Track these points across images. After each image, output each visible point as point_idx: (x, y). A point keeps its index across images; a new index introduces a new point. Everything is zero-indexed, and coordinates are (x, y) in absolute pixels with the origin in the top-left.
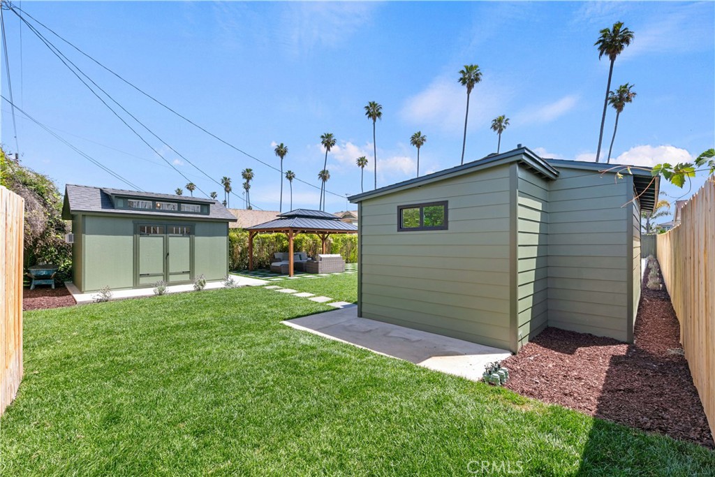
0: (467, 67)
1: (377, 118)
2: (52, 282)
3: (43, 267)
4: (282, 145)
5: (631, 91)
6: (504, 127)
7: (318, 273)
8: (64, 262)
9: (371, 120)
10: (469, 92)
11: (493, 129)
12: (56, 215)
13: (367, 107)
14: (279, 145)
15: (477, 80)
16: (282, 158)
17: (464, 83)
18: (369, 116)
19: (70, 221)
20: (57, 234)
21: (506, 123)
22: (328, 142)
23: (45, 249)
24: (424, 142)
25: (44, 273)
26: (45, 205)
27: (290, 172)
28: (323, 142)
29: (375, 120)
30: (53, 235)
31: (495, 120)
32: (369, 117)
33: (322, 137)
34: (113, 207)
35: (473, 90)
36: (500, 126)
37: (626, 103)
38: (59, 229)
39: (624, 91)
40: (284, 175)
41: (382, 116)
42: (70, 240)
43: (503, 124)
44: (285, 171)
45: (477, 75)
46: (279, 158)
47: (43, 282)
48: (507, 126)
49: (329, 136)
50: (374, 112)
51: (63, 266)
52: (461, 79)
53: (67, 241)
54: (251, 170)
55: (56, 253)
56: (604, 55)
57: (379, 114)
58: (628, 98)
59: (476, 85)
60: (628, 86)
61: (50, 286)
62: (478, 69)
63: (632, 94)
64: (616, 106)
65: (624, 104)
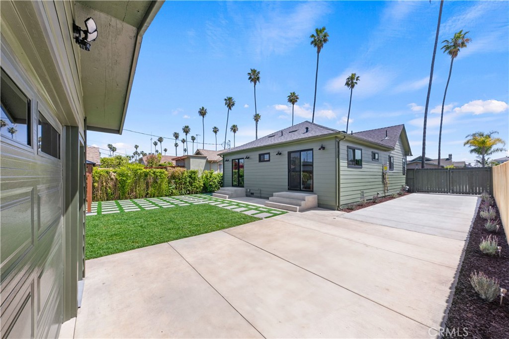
0: (316, 30)
1: (257, 81)
4: (203, 108)
5: (466, 37)
6: (356, 83)
9: (253, 83)
10: (318, 52)
13: (249, 74)
14: (201, 108)
15: (325, 41)
16: (203, 117)
17: (315, 45)
21: (357, 80)
22: (230, 103)
24: (298, 100)
27: (215, 128)
28: (226, 104)
31: (348, 79)
32: (251, 81)
33: (226, 100)
35: (321, 50)
36: (352, 82)
37: (460, 49)
39: (459, 37)
41: (260, 80)
43: (355, 81)
45: (325, 36)
46: (201, 117)
49: (230, 99)
50: (254, 77)
52: (313, 42)
54: (188, 127)
57: (258, 78)
58: (462, 43)
59: (325, 45)
60: (463, 33)
62: (325, 31)
63: (467, 40)
64: (450, 53)
65: (459, 50)
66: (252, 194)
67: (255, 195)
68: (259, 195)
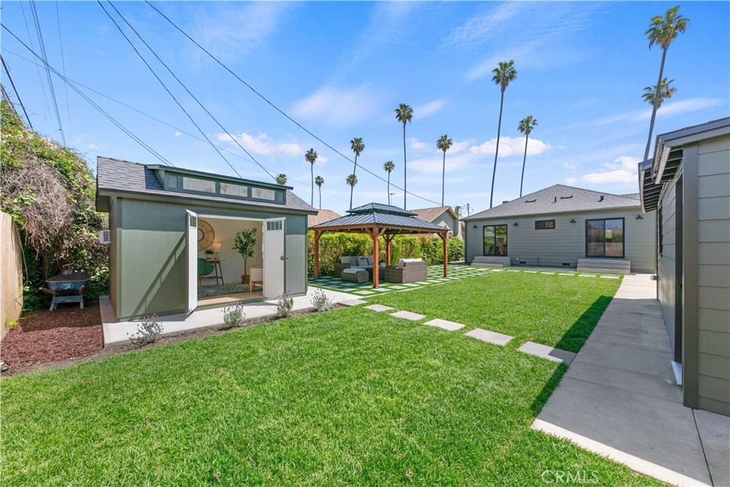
0: (501, 64)
1: (407, 120)
2: (79, 299)
3: (68, 278)
4: (312, 150)
5: (670, 86)
6: (532, 128)
7: (402, 283)
8: (101, 269)
9: (401, 123)
10: (503, 90)
11: (519, 131)
12: (90, 207)
13: (398, 110)
14: (309, 150)
15: (512, 77)
16: (312, 164)
17: (498, 82)
18: (400, 119)
19: (107, 214)
20: (91, 231)
21: (533, 124)
22: (357, 147)
23: (75, 253)
24: (451, 145)
25: (68, 286)
26: (69, 188)
27: (319, 177)
28: (352, 148)
29: (405, 123)
30: (86, 233)
31: (522, 122)
33: (352, 142)
34: (162, 188)
35: (507, 88)
36: (528, 127)
37: (664, 99)
38: (93, 225)
40: (315, 180)
41: (412, 119)
42: (106, 239)
43: (530, 125)
44: (315, 176)
45: (513, 72)
46: (309, 163)
47: (68, 300)
48: (535, 126)
49: (358, 141)
50: (404, 114)
51: (98, 274)
52: (495, 77)
53: (102, 241)
54: (284, 176)
55: (90, 257)
56: (654, 44)
57: (409, 117)
58: (668, 93)
59: (511, 83)
60: (667, 82)
61: (78, 304)
62: (513, 66)
63: (672, 90)
64: (653, 102)
65: (662, 100)
66: (525, 263)
67: (527, 263)
68: (536, 264)
